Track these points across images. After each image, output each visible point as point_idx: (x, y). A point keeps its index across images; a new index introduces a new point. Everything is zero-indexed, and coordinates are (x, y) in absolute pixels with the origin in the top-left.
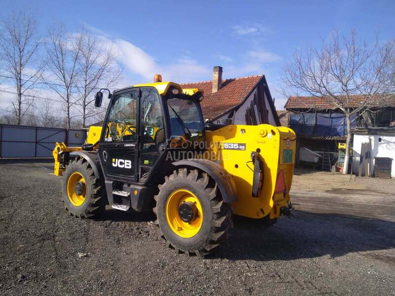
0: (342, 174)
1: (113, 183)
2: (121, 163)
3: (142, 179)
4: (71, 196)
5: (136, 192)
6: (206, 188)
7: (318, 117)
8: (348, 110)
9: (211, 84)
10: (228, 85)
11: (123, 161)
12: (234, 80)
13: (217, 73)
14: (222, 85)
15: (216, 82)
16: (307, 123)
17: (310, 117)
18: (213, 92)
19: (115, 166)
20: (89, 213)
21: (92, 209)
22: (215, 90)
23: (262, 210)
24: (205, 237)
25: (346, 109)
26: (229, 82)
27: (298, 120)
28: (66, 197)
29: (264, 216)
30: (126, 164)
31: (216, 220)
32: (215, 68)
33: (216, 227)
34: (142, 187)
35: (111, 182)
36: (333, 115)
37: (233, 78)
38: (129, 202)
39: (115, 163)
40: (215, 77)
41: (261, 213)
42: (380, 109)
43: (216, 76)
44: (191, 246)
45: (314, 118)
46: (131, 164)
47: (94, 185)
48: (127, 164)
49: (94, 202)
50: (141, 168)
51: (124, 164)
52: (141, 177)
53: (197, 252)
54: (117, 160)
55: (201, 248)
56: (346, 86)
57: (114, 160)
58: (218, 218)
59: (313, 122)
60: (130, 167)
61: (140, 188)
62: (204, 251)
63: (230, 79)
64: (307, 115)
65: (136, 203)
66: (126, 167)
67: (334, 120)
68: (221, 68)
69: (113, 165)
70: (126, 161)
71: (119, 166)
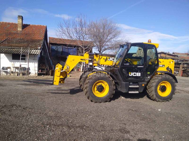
0: (80, 72)
2: (134, 74)
5: (143, 85)
7: (63, 48)
9: (17, 25)
11: (136, 73)
12: (29, 25)
13: (21, 19)
14: (24, 26)
16: (58, 50)
17: (60, 47)
18: (18, 30)
19: (131, 75)
22: (20, 29)
27: (55, 48)
30: (137, 74)
35: (128, 83)
36: (69, 47)
39: (131, 74)
43: (20, 21)
45: (62, 48)
46: (141, 74)
48: (138, 74)
51: (136, 74)
54: (132, 73)
57: (130, 73)
59: (61, 50)
60: (140, 75)
64: (59, 47)
66: (137, 75)
67: (69, 50)
68: (22, 17)
69: (130, 75)
70: (137, 73)
71: (133, 75)
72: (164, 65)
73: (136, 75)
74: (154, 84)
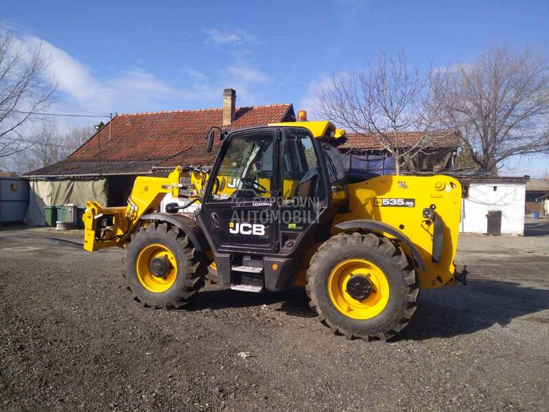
1: (231, 257)
2: (246, 229)
3: (285, 248)
4: (143, 279)
5: (275, 267)
6: (394, 255)
8: (397, 151)
9: (221, 112)
10: (245, 115)
11: (249, 226)
12: (252, 108)
13: (229, 98)
14: (237, 114)
15: (228, 111)
18: (224, 124)
19: (236, 232)
20: (182, 300)
21: (187, 295)
22: (227, 122)
23: (439, 279)
24: (395, 316)
25: (395, 149)
26: (245, 111)
28: (133, 280)
29: (442, 284)
30: (255, 229)
31: (409, 294)
32: (226, 91)
33: (409, 303)
34: (286, 259)
35: (228, 256)
36: (371, 157)
37: (250, 106)
38: (262, 280)
39: (234, 229)
40: (226, 104)
41: (438, 282)
42: (435, 150)
43: (228, 102)
44: (373, 329)
46: (265, 230)
47: (190, 260)
48: (259, 230)
49: (192, 284)
50: (283, 234)
51: (251, 229)
52: (283, 245)
53: (381, 335)
54: (237, 225)
55: (388, 330)
56: (394, 121)
57: (232, 225)
58: (411, 291)
60: (263, 233)
61: (282, 260)
62: (392, 332)
63: (245, 107)
65: (275, 281)
66: (255, 233)
67: (371, 164)
68: (234, 92)
69: (231, 231)
70: (255, 226)
71: (243, 232)
72: (413, 200)
73: (249, 233)
74: (315, 267)
